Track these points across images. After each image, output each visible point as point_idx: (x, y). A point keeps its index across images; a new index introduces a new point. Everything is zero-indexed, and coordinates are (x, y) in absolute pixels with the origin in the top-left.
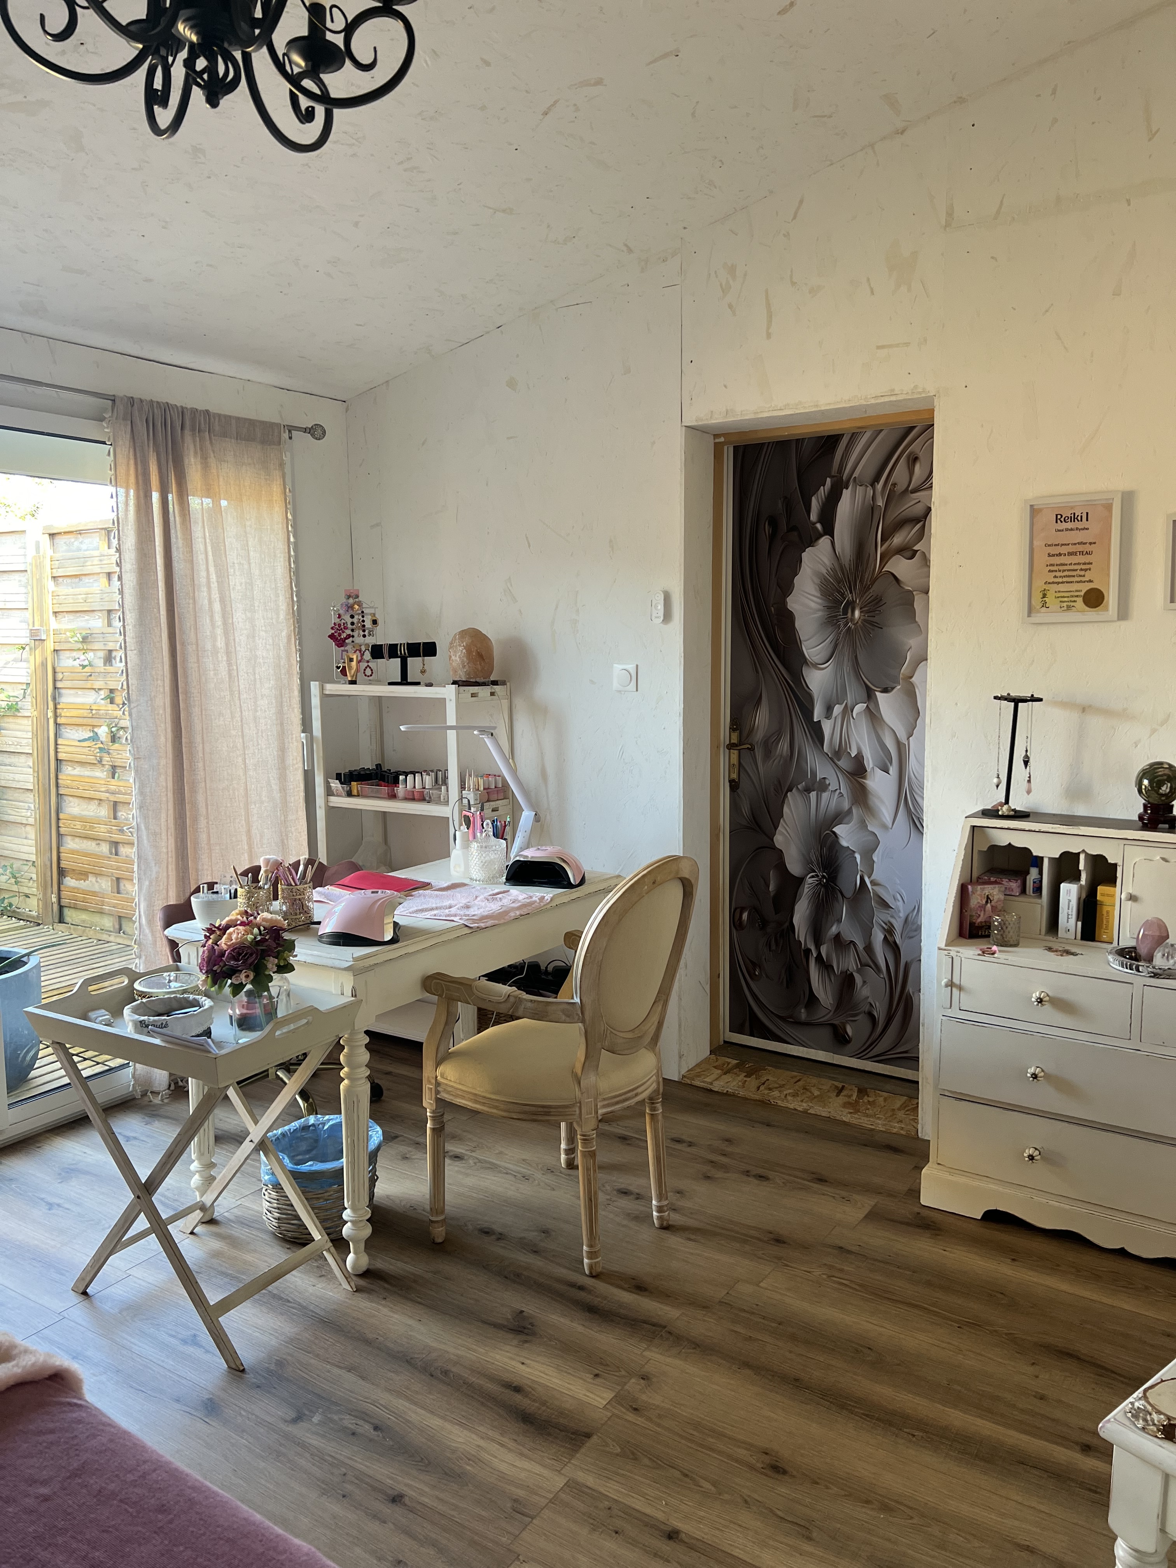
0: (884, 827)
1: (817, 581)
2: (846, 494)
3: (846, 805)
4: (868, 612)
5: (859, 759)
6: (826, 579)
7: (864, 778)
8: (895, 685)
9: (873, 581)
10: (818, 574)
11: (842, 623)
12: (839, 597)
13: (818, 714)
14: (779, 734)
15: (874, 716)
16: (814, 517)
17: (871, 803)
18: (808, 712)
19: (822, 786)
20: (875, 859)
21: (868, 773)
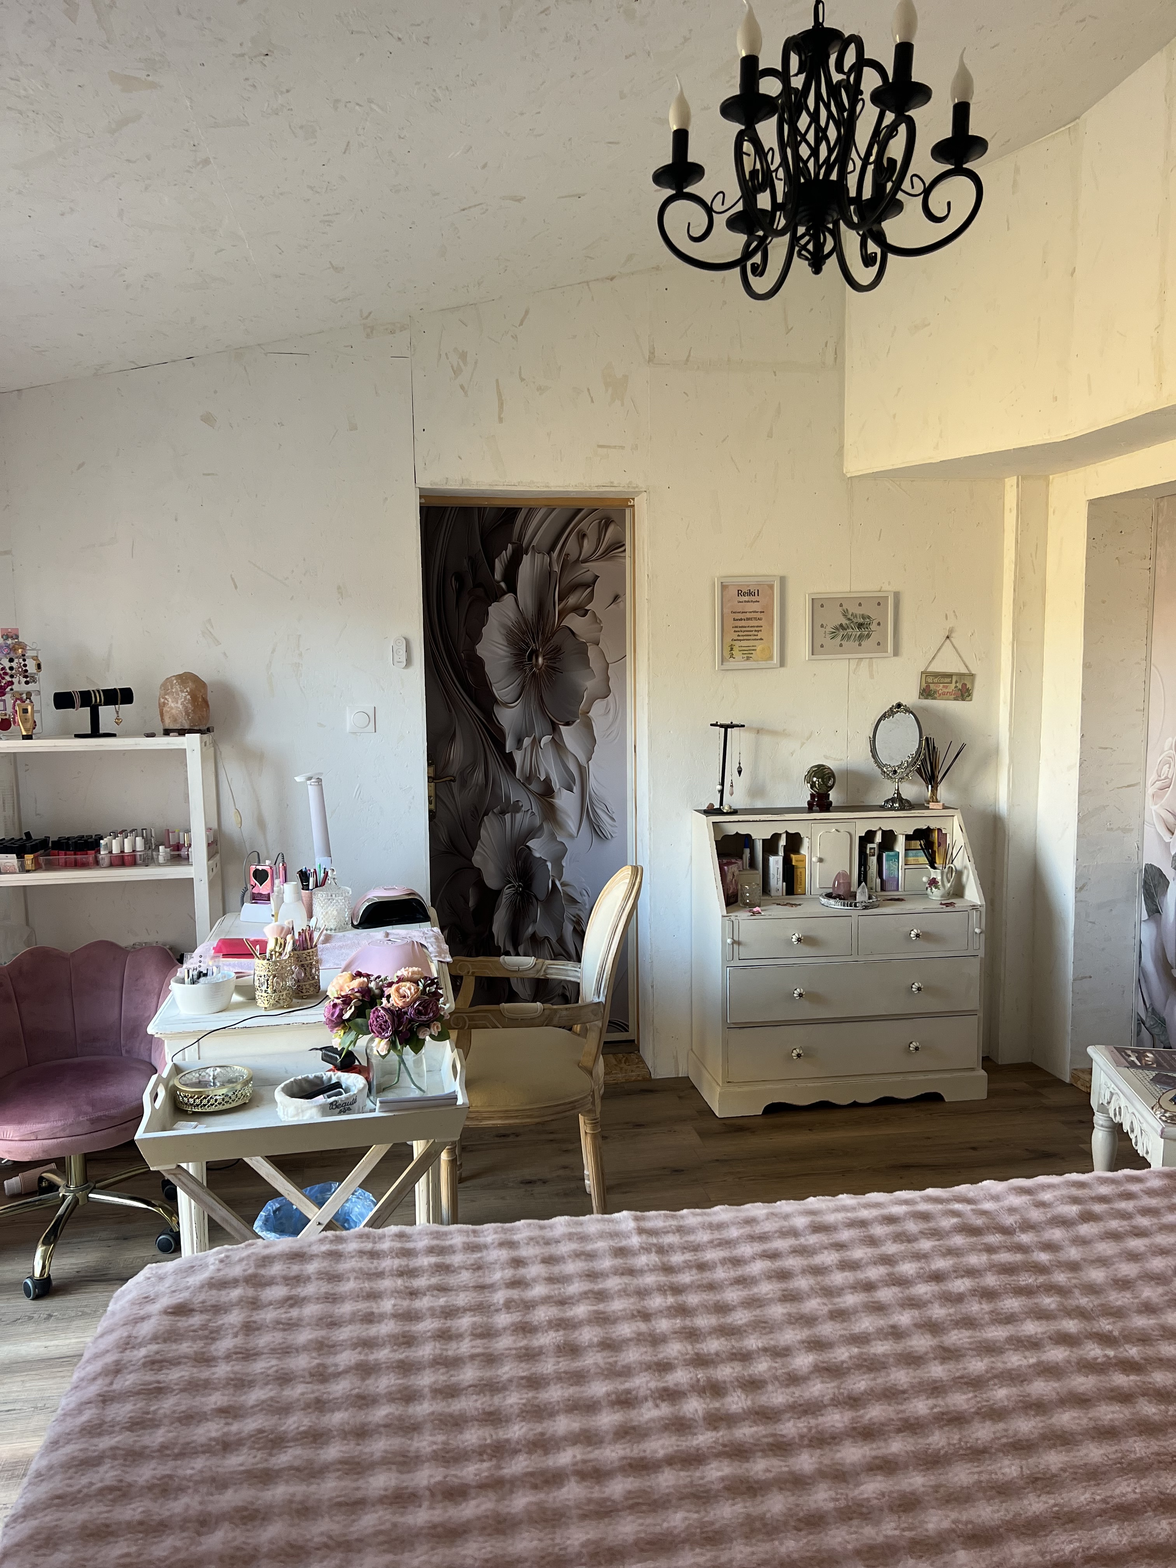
0: (571, 836)
1: (504, 632)
2: (526, 559)
3: (538, 822)
4: (549, 659)
5: (547, 782)
6: (511, 631)
7: (553, 797)
8: (574, 719)
9: (553, 635)
10: (504, 626)
11: (527, 668)
12: (524, 646)
13: (509, 745)
14: (474, 765)
15: (558, 745)
16: (498, 576)
17: (559, 818)
18: (500, 744)
19: (516, 808)
20: (564, 864)
21: (555, 794)
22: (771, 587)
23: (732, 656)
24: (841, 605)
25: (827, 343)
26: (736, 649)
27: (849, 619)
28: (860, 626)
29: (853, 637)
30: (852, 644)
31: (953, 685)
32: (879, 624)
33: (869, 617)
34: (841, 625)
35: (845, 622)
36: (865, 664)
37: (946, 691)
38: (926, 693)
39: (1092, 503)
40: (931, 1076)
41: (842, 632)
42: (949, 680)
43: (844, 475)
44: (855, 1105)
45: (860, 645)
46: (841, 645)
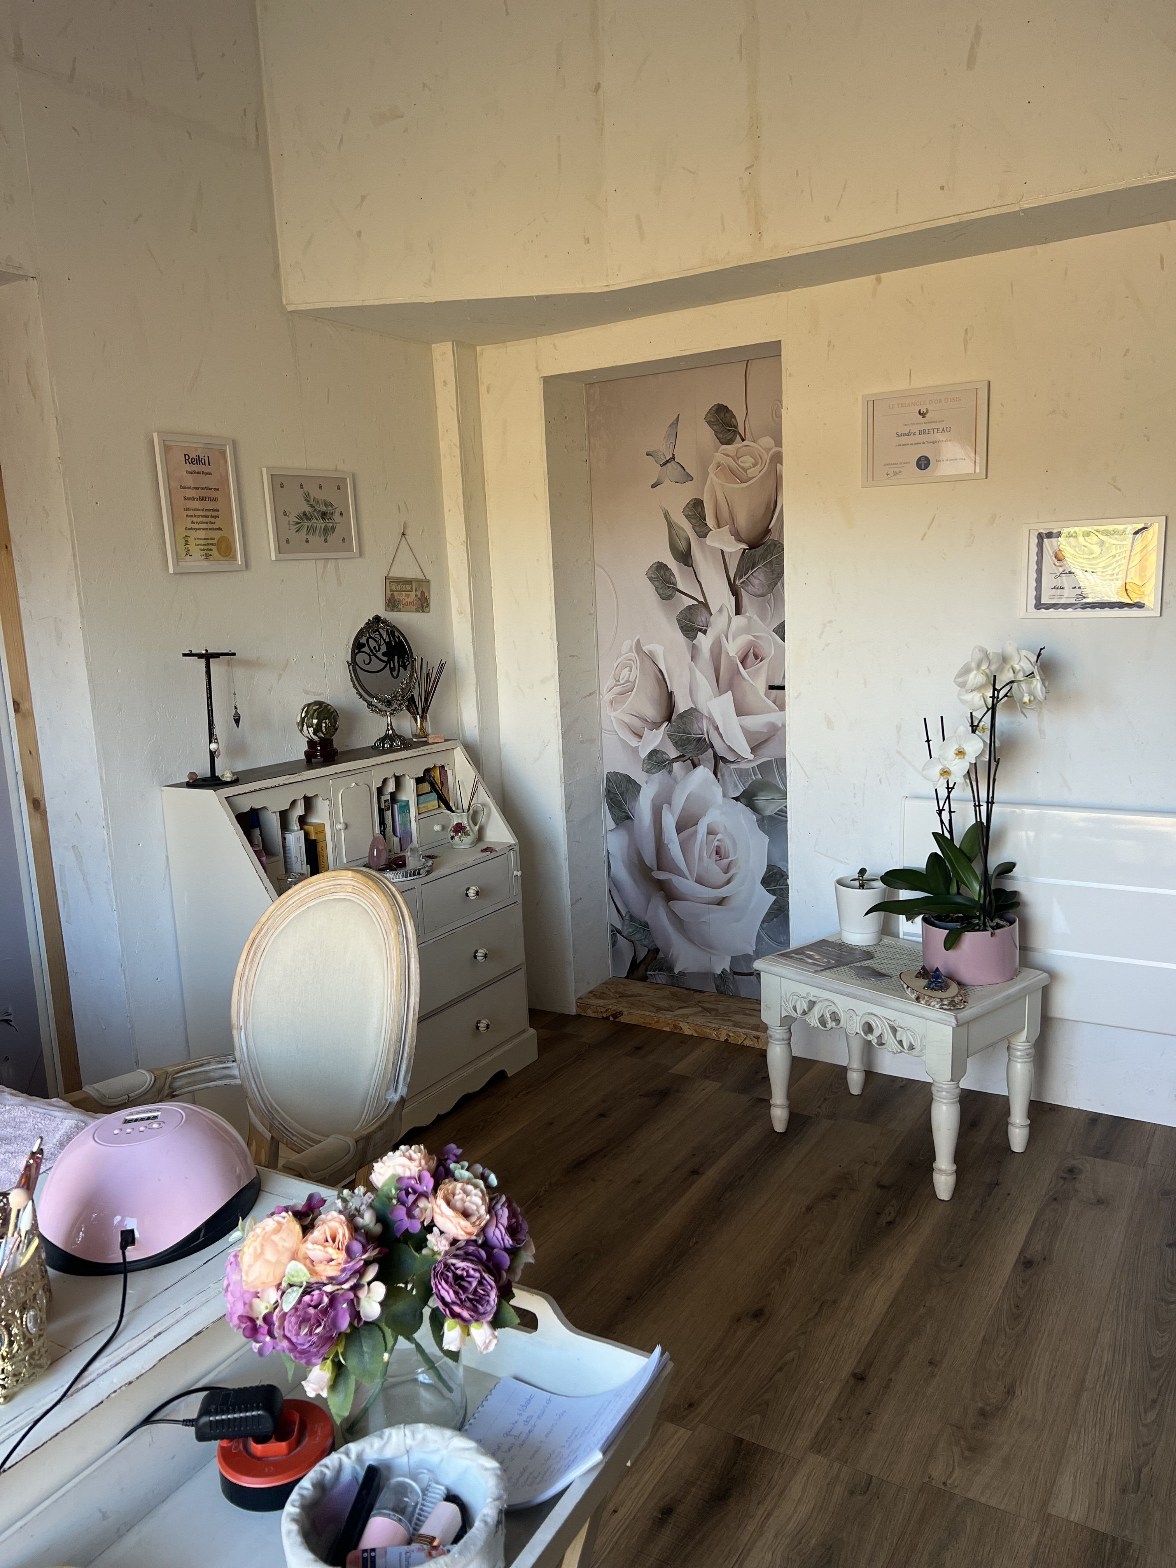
22: (223, 453)
23: (188, 553)
24: (302, 487)
25: (245, 110)
26: (190, 540)
27: (312, 506)
28: (324, 515)
29: (318, 531)
30: (316, 540)
31: (413, 593)
32: (341, 514)
33: (331, 505)
34: (305, 514)
35: (308, 509)
36: (331, 565)
37: (408, 600)
38: (392, 604)
39: (548, 381)
40: (497, 1053)
41: (306, 524)
42: (408, 587)
43: (284, 307)
44: (440, 1119)
45: (326, 541)
46: (307, 541)
